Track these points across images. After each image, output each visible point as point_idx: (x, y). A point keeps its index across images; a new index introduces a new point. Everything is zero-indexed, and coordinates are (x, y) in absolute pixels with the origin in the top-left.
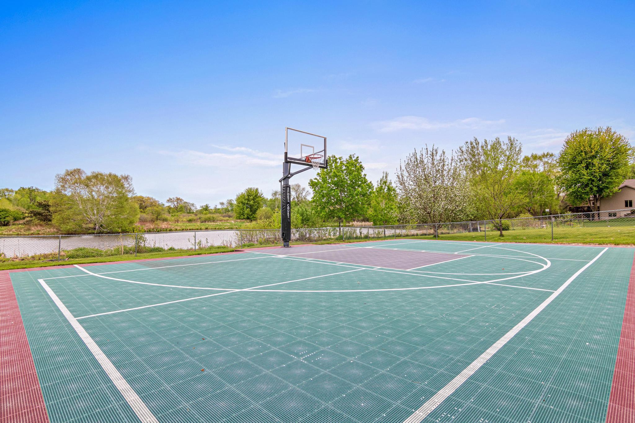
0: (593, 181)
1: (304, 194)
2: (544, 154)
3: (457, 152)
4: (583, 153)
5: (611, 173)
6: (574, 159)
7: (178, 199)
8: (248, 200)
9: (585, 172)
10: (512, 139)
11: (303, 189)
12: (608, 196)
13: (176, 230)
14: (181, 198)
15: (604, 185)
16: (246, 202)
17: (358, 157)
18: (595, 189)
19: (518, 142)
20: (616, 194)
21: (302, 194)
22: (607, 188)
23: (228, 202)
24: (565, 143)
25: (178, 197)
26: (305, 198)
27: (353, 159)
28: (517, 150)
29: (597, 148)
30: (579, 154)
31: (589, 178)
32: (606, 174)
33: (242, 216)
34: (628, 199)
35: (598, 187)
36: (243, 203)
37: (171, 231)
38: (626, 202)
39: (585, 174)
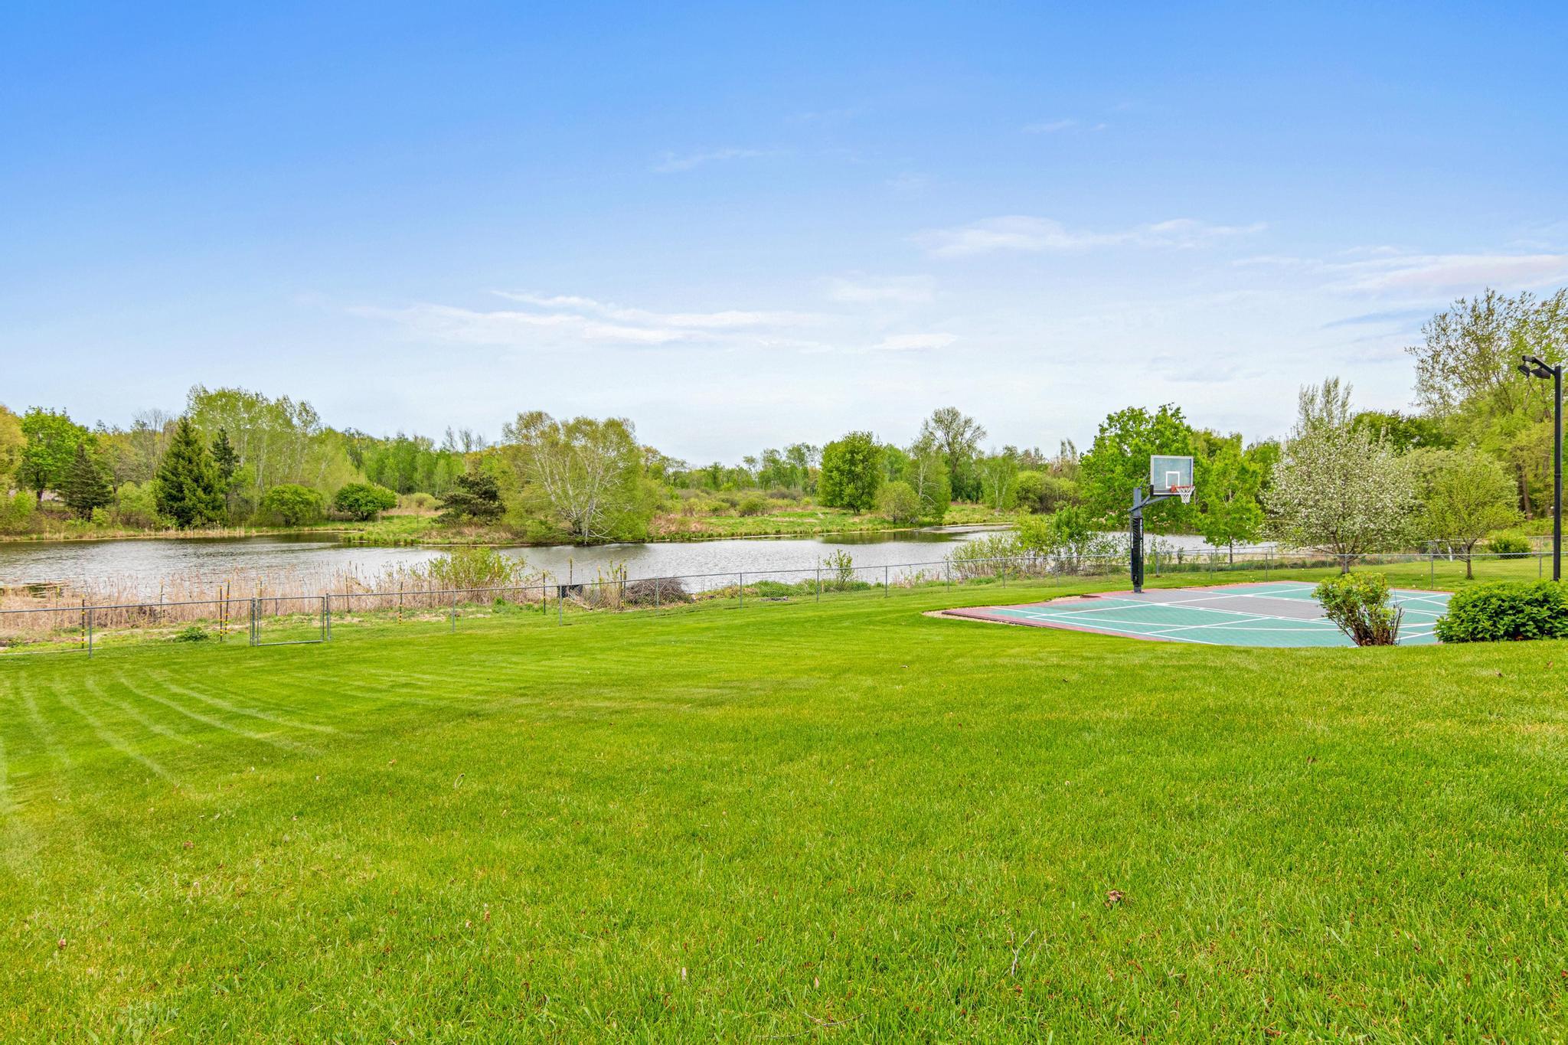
1: (968, 435)
8: (852, 462)
11: (968, 422)
13: (720, 535)
16: (847, 467)
17: (1178, 409)
21: (962, 435)
23: (766, 455)
26: (969, 446)
27: (1169, 413)
33: (838, 499)
36: (840, 471)
37: (711, 538)
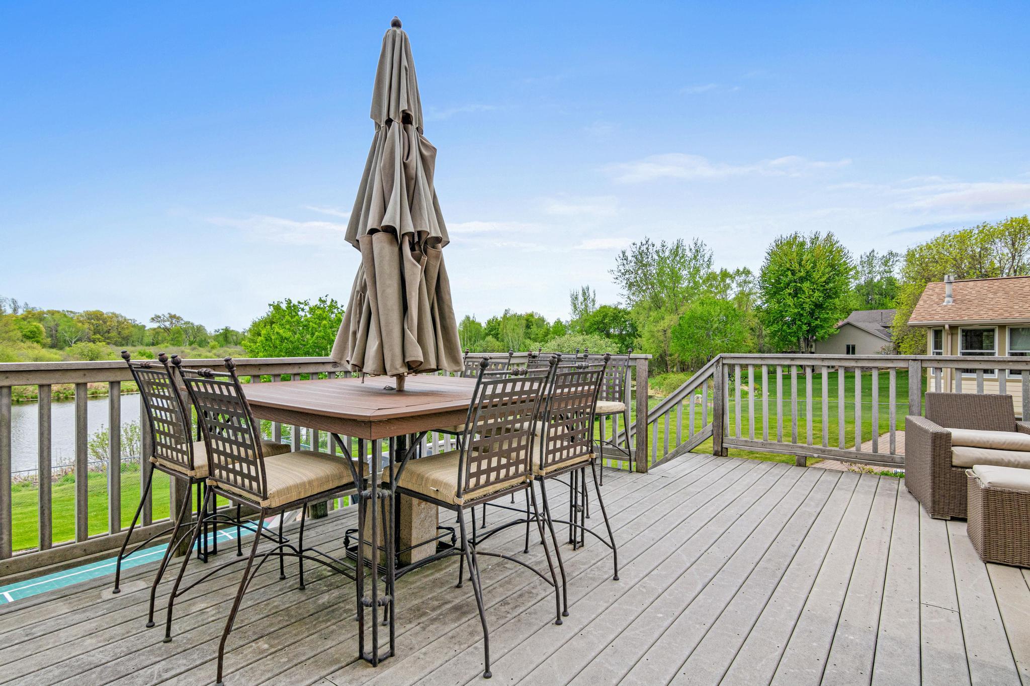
0: (802, 315)
2: (738, 270)
3: (618, 259)
4: (789, 273)
5: (826, 304)
6: (778, 281)
7: (172, 317)
9: (790, 301)
10: (699, 244)
12: (823, 338)
14: (177, 315)
15: (818, 322)
18: (805, 328)
19: (707, 248)
20: (831, 336)
22: (822, 327)
24: (767, 255)
25: (173, 314)
28: (706, 259)
29: (809, 267)
30: (784, 274)
31: (796, 311)
32: (819, 306)
34: (851, 343)
35: (809, 324)
38: (848, 347)
39: (791, 304)
